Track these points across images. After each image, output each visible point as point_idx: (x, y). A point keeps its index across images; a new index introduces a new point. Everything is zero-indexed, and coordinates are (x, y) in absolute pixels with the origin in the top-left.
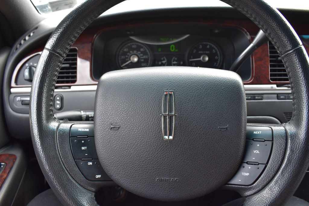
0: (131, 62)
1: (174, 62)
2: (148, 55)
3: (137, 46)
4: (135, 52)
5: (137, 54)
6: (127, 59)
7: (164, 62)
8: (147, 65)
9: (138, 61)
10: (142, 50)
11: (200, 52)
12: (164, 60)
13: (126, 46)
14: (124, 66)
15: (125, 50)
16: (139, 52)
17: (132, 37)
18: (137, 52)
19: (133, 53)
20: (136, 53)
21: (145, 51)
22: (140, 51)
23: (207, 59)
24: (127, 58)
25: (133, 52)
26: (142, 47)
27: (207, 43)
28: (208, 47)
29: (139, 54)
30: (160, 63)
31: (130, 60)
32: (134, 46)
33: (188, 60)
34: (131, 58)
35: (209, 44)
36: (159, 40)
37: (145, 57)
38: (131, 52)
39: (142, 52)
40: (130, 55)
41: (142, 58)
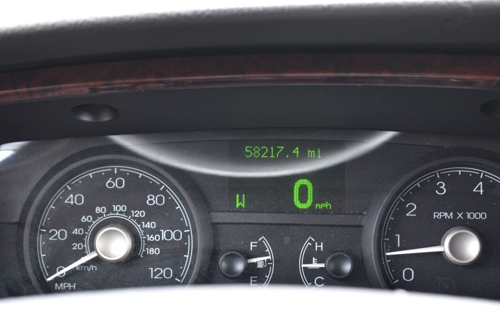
0: (98, 260)
1: (308, 260)
2: (183, 227)
3: (131, 179)
4: (119, 209)
5: (129, 219)
6: (76, 246)
7: (259, 261)
8: (177, 274)
9: (133, 257)
10: (152, 200)
11: (438, 215)
12: (261, 252)
13: (78, 179)
14: (57, 280)
15: (71, 200)
16: (140, 214)
17: (120, 139)
18: (128, 213)
19: (111, 215)
20: (123, 217)
21: (171, 204)
22: (142, 206)
23: (472, 248)
24: (80, 239)
25: (110, 210)
26: (155, 190)
27: (472, 171)
28: (479, 188)
29: (139, 220)
30: (240, 267)
31: (93, 249)
32: (113, 184)
33: (380, 255)
34: (99, 242)
35: (483, 173)
36: (236, 156)
37: (168, 235)
38: (98, 210)
39: (152, 213)
40: (95, 223)
41: (150, 238)
